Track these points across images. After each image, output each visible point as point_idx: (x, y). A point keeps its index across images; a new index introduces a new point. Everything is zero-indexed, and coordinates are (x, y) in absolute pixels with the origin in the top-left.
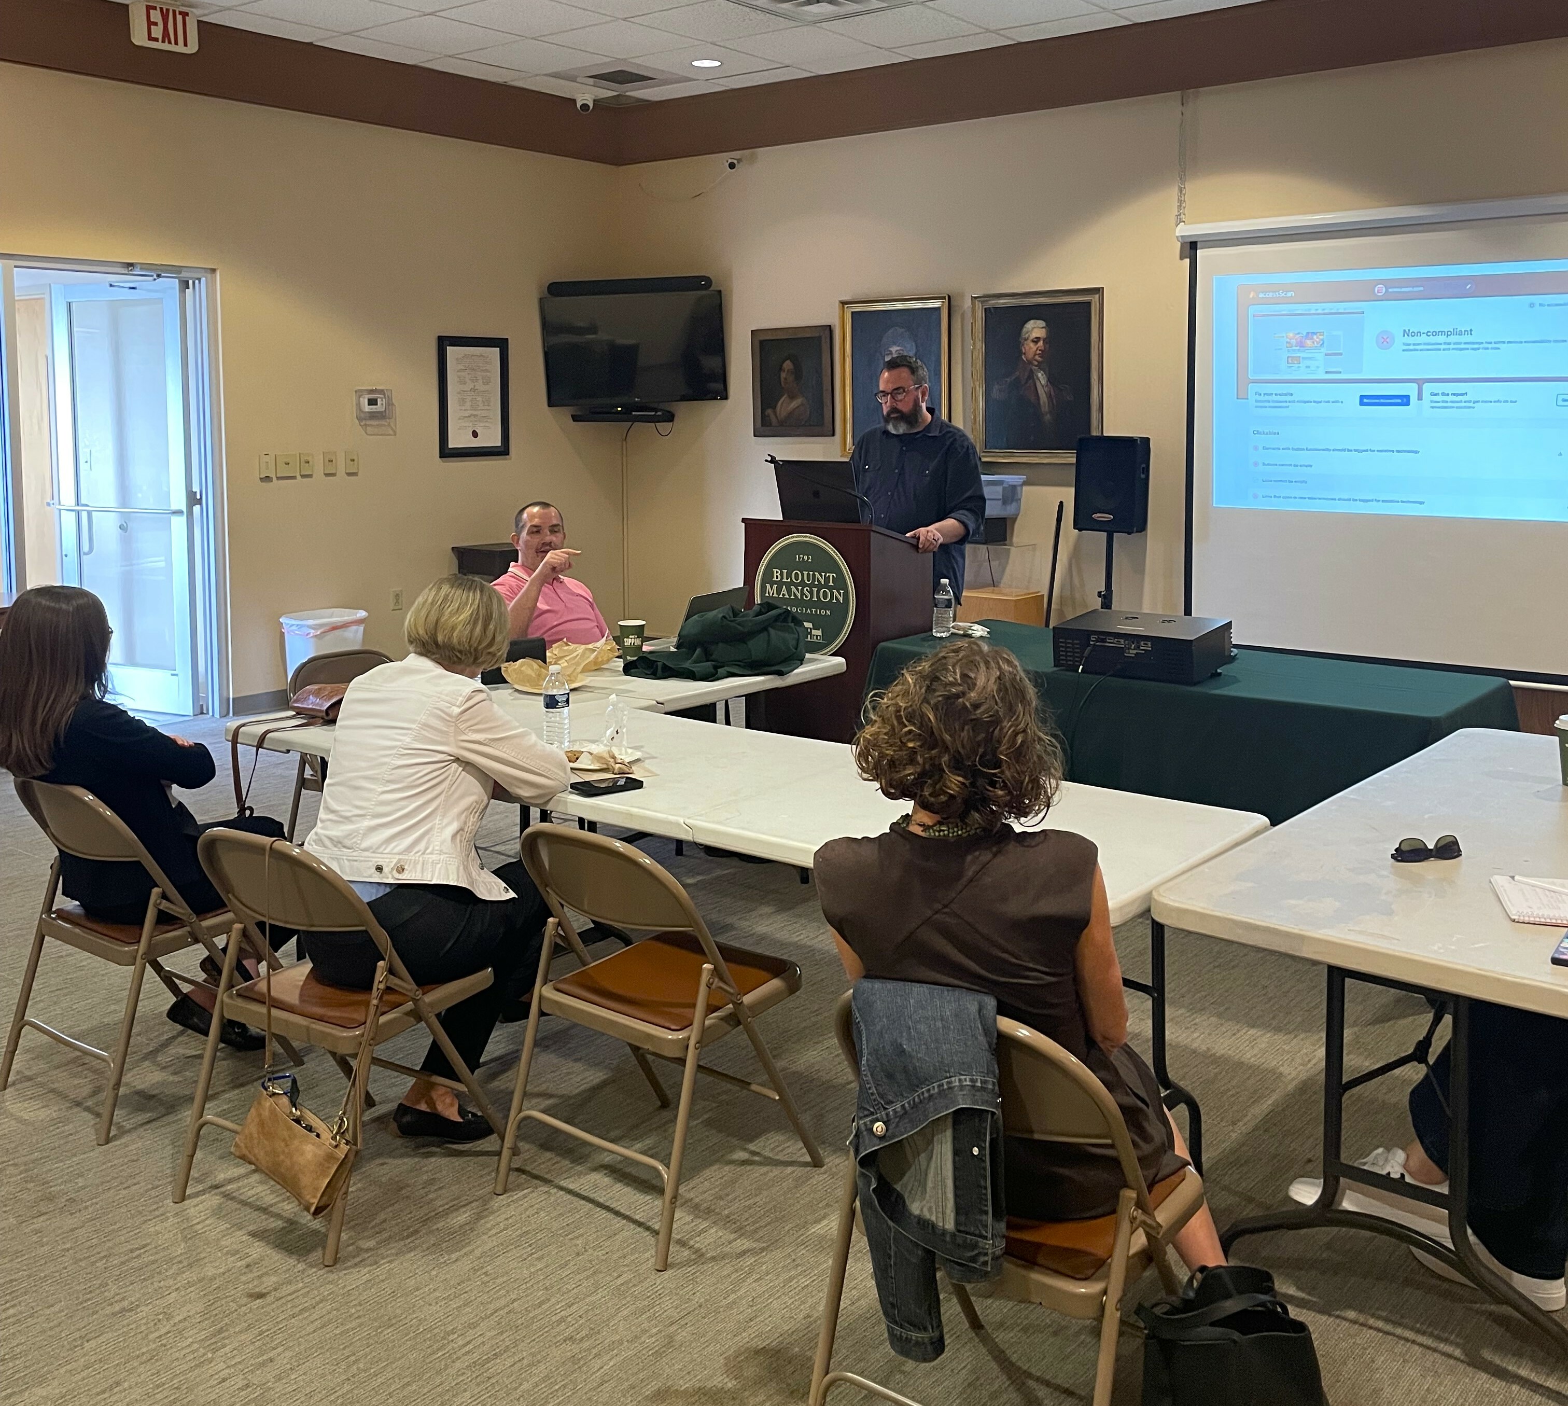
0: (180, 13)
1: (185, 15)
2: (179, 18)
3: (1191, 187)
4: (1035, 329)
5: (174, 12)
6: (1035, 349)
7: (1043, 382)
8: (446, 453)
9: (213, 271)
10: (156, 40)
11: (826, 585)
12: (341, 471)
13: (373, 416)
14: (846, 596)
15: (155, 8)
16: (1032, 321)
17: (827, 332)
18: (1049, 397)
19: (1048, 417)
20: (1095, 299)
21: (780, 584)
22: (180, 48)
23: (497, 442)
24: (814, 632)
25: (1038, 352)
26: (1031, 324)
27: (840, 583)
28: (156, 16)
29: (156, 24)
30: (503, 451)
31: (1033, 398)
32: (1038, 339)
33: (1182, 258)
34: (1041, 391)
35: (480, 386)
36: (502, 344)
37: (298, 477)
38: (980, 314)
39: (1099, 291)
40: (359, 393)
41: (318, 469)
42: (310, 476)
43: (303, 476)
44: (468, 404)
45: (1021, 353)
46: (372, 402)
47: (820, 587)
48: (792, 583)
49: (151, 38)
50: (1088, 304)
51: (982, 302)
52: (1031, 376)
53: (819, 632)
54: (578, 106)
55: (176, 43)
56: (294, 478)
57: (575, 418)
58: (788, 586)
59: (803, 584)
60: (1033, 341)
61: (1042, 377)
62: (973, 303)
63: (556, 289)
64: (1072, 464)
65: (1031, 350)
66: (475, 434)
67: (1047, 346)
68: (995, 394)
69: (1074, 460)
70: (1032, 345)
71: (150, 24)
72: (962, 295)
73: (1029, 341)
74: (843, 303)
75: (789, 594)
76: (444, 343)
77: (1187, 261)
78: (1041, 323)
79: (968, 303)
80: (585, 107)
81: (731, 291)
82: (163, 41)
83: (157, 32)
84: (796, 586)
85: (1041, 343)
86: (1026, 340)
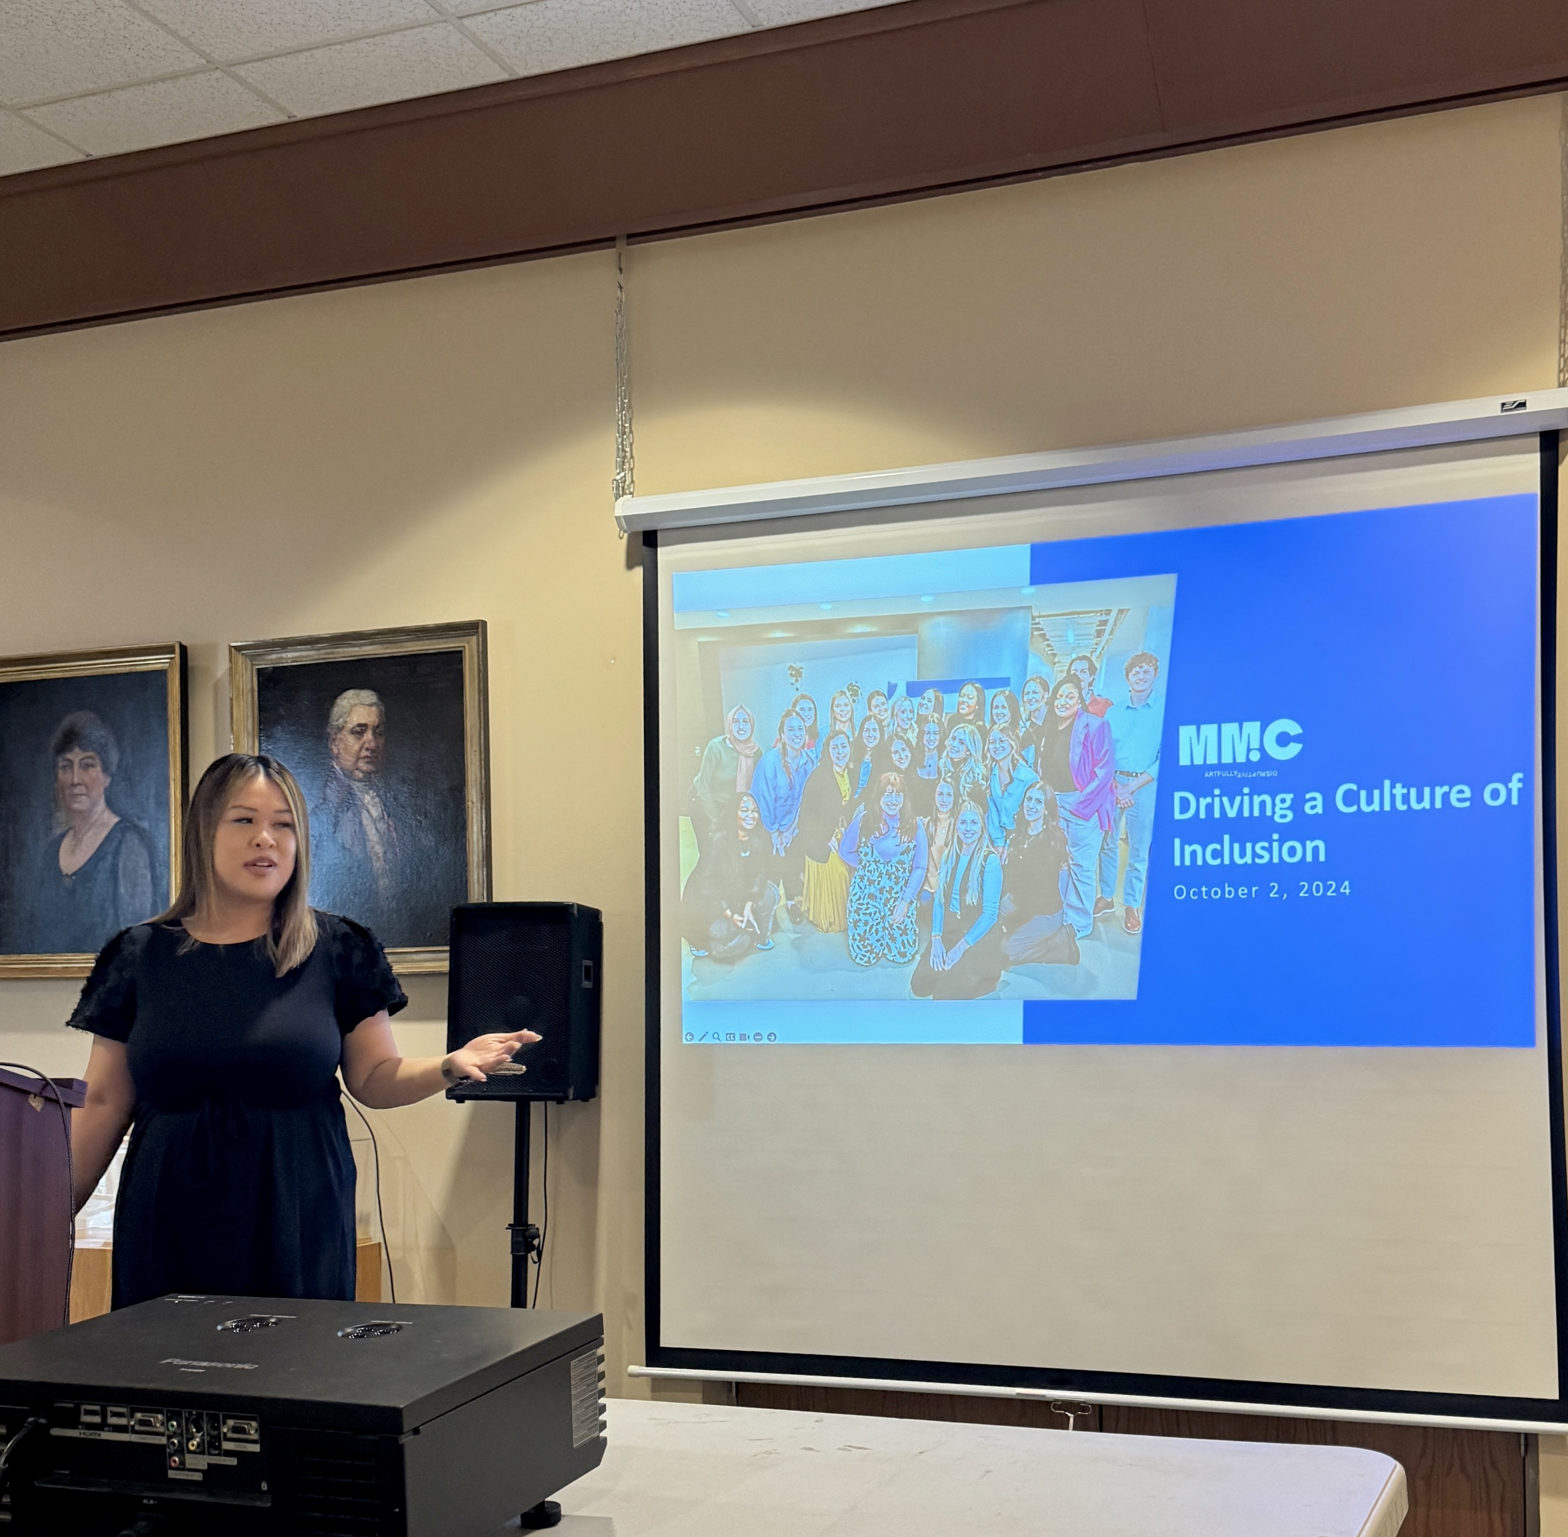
4: (357, 708)
6: (357, 747)
7: (375, 815)
16: (350, 693)
20: (469, 646)
25: (364, 753)
26: (348, 699)
32: (363, 728)
33: (630, 565)
38: (247, 679)
39: (476, 628)
45: (330, 755)
50: (456, 656)
51: (252, 658)
52: (352, 801)
60: (353, 732)
61: (371, 804)
62: (236, 661)
64: (441, 974)
65: (349, 749)
67: (381, 741)
69: (443, 965)
70: (351, 739)
73: (345, 732)
77: (639, 572)
78: (368, 696)
79: (223, 660)
85: (369, 735)
86: (341, 729)
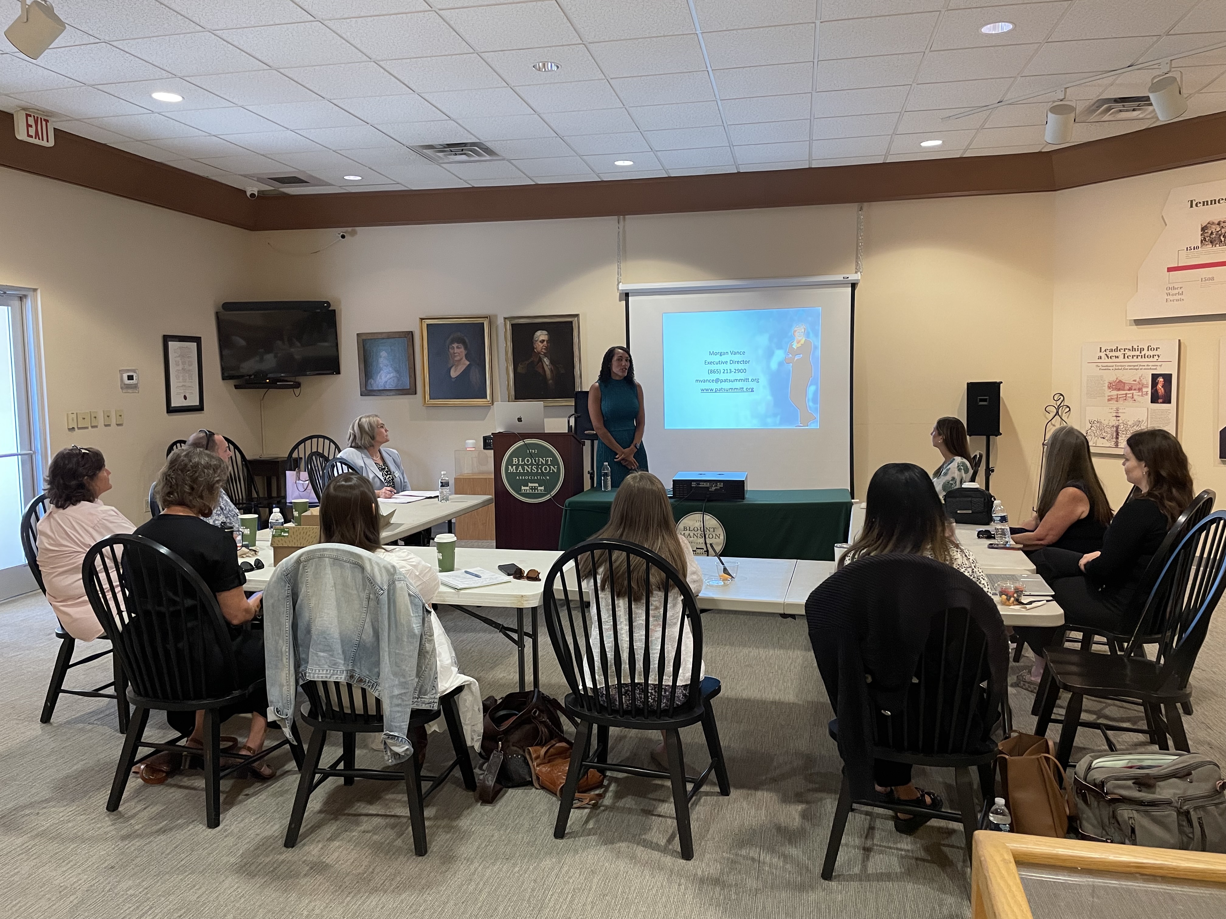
0: (45, 120)
1: (47, 121)
2: (44, 123)
3: (622, 265)
4: (541, 336)
5: (41, 119)
6: (542, 345)
7: (547, 363)
8: (171, 410)
9: (35, 290)
10: (31, 137)
11: (546, 464)
12: (114, 422)
13: (128, 387)
14: (559, 469)
15: (30, 116)
16: (539, 331)
17: (410, 335)
18: (551, 371)
19: (551, 382)
20: (575, 320)
21: (517, 466)
22: (44, 143)
23: (197, 403)
24: (539, 488)
25: (544, 347)
26: (539, 333)
27: (555, 462)
28: (31, 121)
29: (31, 126)
30: (200, 408)
31: (541, 371)
32: (543, 341)
33: (620, 300)
34: (546, 368)
35: (186, 367)
36: (197, 340)
37: (90, 428)
38: (509, 326)
39: (577, 316)
40: (122, 372)
41: (101, 422)
42: (96, 427)
43: (92, 427)
44: (181, 378)
45: (534, 348)
46: (130, 378)
47: (542, 465)
48: (525, 464)
49: (29, 136)
50: (571, 322)
51: (510, 321)
52: (540, 360)
53: (543, 488)
54: (248, 196)
55: (43, 140)
56: (87, 428)
57: (236, 387)
58: (523, 466)
59: (532, 464)
60: (540, 342)
61: (546, 361)
62: (505, 321)
63: (227, 306)
65: (540, 347)
66: (185, 398)
67: (549, 343)
68: (519, 370)
70: (540, 344)
71: (29, 126)
72: (496, 316)
73: (538, 342)
74: (422, 319)
75: (524, 469)
76: (166, 339)
77: (624, 302)
78: (545, 332)
79: (500, 321)
80: (253, 195)
81: (341, 310)
82: (36, 138)
83: (32, 131)
84: (528, 466)
85: (545, 342)
86: (536, 341)
